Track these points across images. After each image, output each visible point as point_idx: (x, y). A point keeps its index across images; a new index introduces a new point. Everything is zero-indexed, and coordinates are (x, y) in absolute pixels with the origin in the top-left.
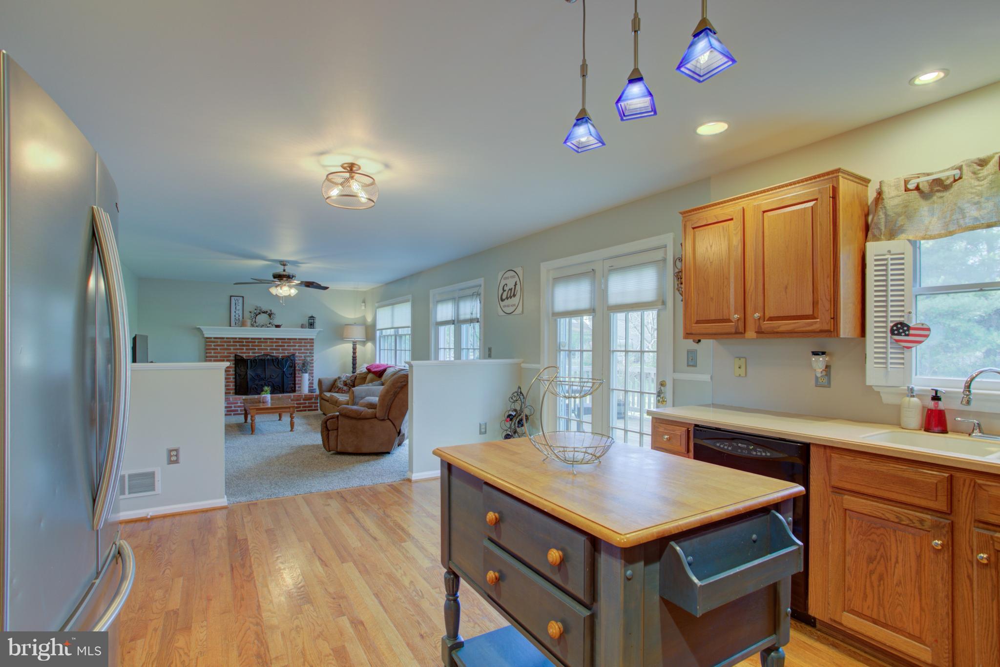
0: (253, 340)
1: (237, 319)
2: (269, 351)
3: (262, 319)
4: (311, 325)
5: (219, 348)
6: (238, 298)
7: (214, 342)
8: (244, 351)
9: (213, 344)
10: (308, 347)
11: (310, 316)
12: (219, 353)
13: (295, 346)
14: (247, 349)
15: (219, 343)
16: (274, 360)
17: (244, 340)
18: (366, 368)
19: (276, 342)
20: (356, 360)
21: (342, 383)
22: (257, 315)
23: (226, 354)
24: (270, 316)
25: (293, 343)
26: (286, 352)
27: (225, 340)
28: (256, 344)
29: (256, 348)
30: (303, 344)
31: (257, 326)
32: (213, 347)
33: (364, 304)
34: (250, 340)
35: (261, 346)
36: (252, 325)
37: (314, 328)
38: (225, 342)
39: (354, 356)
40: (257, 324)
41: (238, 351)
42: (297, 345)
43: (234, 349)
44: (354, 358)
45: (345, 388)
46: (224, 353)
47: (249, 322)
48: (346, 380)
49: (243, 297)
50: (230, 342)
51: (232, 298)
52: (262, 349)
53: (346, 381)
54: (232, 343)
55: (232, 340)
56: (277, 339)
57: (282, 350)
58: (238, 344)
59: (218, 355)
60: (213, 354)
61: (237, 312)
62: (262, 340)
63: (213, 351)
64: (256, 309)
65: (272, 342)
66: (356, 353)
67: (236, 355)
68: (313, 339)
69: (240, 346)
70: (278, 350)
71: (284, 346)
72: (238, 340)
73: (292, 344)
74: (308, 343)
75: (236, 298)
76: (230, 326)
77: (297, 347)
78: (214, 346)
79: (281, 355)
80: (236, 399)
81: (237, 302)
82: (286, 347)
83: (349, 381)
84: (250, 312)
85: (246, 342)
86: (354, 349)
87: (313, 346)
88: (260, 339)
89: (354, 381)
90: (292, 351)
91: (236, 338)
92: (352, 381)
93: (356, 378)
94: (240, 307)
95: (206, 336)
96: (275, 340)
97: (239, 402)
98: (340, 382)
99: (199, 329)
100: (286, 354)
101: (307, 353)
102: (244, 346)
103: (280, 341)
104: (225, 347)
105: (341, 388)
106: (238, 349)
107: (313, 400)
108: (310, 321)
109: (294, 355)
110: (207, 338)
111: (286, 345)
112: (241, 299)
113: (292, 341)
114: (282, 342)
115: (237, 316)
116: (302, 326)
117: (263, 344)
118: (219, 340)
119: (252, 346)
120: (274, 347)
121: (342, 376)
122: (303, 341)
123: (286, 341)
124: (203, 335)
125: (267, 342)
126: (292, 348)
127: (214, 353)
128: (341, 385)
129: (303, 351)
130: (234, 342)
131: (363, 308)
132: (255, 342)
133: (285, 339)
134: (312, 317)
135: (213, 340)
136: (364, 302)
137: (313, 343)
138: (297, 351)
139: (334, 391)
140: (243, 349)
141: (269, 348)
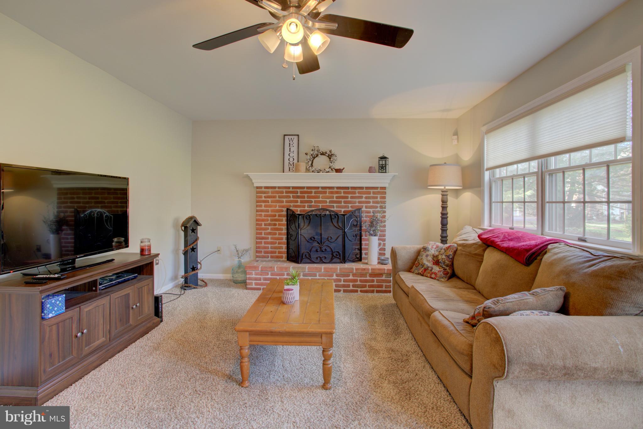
0: (309, 190)
1: (291, 163)
2: (328, 204)
3: (321, 162)
4: (383, 168)
5: (270, 200)
6: (292, 137)
7: (264, 193)
8: (299, 204)
9: (263, 195)
10: (379, 199)
11: (381, 155)
12: (270, 206)
13: (361, 197)
14: (301, 202)
15: (270, 194)
16: (333, 217)
17: (299, 190)
18: (479, 236)
19: (337, 193)
20: (447, 218)
21: (430, 258)
22: (314, 158)
23: (277, 208)
24: (330, 158)
25: (359, 193)
26: (350, 205)
27: (277, 189)
28: (313, 194)
29: (313, 200)
30: (372, 195)
31: (313, 171)
32: (263, 199)
33: (456, 137)
34: (305, 190)
35: (318, 197)
36: (307, 170)
37: (386, 172)
38: (277, 192)
39: (444, 212)
40: (313, 169)
41: (292, 204)
42: (364, 196)
43: (287, 202)
44: (444, 216)
45: (436, 269)
46: (276, 206)
47: (303, 166)
48: (437, 253)
49: (298, 135)
50: (282, 192)
51: (286, 137)
52: (320, 202)
53: (437, 256)
54: (284, 194)
55: (284, 190)
56: (338, 188)
57: (345, 202)
58: (291, 195)
59: (270, 209)
60: (263, 208)
61: (291, 155)
62: (320, 190)
63: (263, 204)
64: (312, 150)
65: (332, 193)
66: (447, 207)
67: (288, 209)
68: (385, 188)
69: (293, 197)
70: (340, 202)
71: (347, 197)
72: (291, 190)
73: (357, 195)
74: (379, 193)
75: (290, 137)
76: (283, 172)
77: (364, 200)
78: (265, 197)
79: (343, 210)
80: (281, 269)
81: (291, 141)
82: (349, 199)
83: (444, 257)
84: (306, 154)
85: (301, 192)
86: (444, 203)
87: (384, 198)
88: (318, 188)
89: (453, 259)
90: (357, 204)
91: (289, 188)
92: (448, 256)
93: (455, 252)
94: (294, 149)
95: (256, 185)
96: (335, 190)
97: (286, 273)
98: (427, 256)
99: (248, 177)
100: (350, 209)
101: (377, 207)
102: (298, 197)
103: (342, 191)
104: (277, 199)
105: (428, 267)
106: (291, 202)
107: (384, 276)
108: (381, 163)
109: (359, 209)
110: (257, 188)
111: (350, 196)
112: (296, 137)
113: (357, 191)
114: (345, 193)
115: (291, 159)
116: (371, 170)
117: (321, 195)
118: (270, 190)
119: (308, 197)
120: (335, 199)
121: (430, 247)
122: (372, 191)
123: (350, 190)
124: (253, 184)
125: (325, 193)
126: (357, 200)
127: (265, 206)
128: (428, 261)
129: (371, 204)
130: (287, 192)
131: (455, 142)
132: (311, 192)
133: (348, 188)
134: (383, 158)
135: (263, 190)
136: (456, 134)
137: (385, 193)
138: (364, 205)
139: (416, 271)
140: (297, 202)
141: (328, 200)
